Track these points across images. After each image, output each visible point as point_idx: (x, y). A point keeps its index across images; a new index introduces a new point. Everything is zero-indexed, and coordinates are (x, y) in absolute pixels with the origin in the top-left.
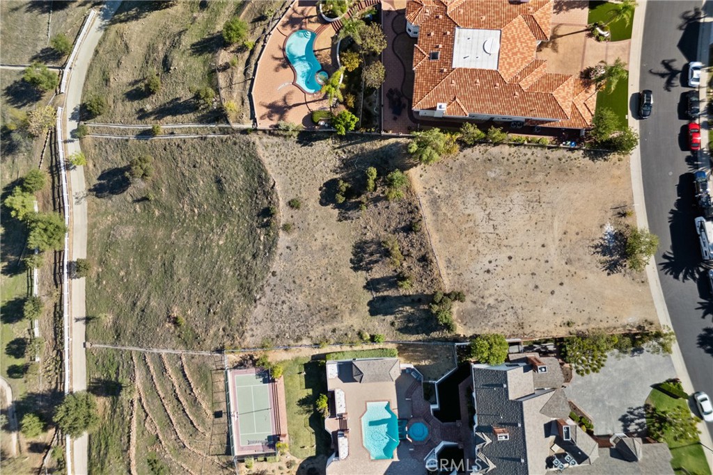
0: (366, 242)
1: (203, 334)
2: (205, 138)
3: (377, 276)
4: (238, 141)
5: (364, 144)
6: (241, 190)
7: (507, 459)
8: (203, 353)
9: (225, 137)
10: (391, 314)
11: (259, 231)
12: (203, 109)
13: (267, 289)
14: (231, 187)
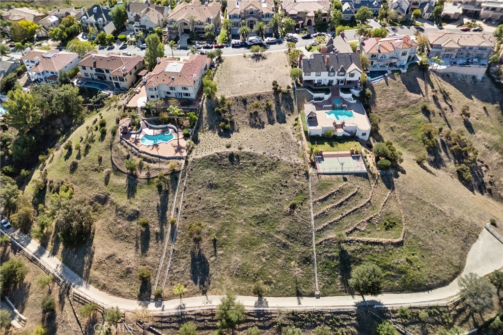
0: (250, 123)
1: (299, 187)
2: (185, 188)
3: (267, 119)
4: (191, 168)
5: (204, 117)
6: (217, 174)
7: (338, 61)
8: (310, 187)
9: (187, 175)
10: (285, 115)
11: (241, 164)
12: (169, 187)
13: (272, 156)
14: (215, 179)
